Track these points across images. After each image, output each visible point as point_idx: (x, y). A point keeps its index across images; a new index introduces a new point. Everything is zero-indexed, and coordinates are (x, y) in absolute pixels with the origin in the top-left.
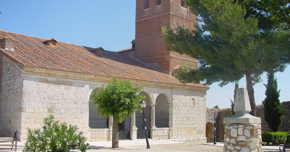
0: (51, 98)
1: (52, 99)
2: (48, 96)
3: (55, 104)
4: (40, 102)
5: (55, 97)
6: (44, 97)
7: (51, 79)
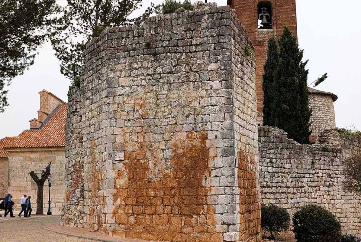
7: (33, 156)
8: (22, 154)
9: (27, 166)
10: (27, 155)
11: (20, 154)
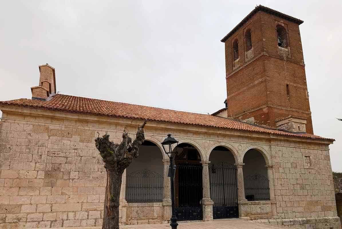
0: (53, 155)
1: (55, 156)
2: (48, 151)
3: (61, 164)
4: (31, 162)
5: (60, 153)
6: (39, 153)
7: (54, 126)
8: (32, 120)
9: (40, 143)
10: (42, 122)
11: (27, 119)
